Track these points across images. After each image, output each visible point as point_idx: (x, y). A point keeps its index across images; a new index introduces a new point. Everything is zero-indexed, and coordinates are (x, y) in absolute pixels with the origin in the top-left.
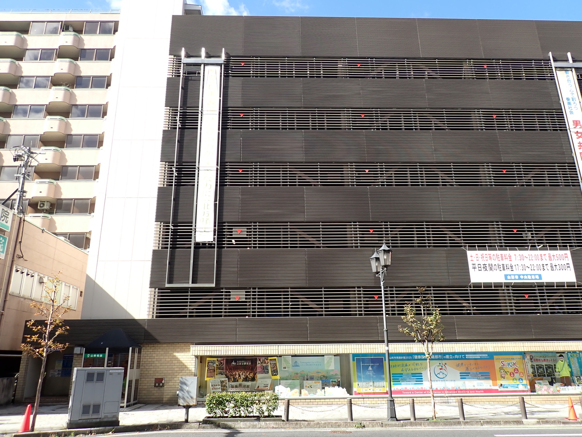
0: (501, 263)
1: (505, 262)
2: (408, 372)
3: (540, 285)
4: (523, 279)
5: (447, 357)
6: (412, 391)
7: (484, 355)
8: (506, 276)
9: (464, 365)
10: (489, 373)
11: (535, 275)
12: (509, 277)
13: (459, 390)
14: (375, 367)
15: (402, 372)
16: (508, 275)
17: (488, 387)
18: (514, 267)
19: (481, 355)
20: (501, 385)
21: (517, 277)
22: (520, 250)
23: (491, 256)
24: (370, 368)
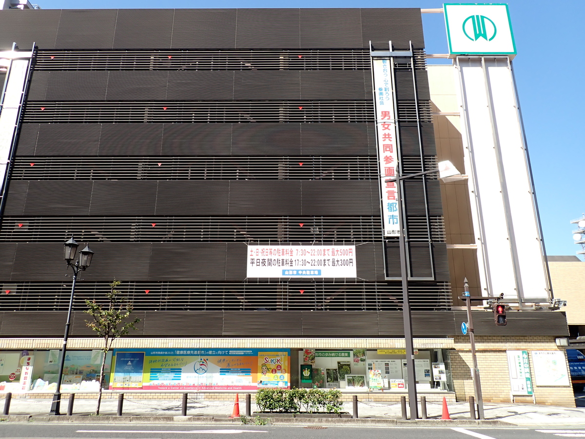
0: (281, 258)
1: (285, 257)
2: (167, 367)
3: (319, 281)
4: (302, 274)
5: (210, 352)
6: (168, 387)
7: (248, 351)
8: (284, 272)
9: (226, 360)
10: (250, 369)
11: (314, 270)
12: (286, 273)
13: (216, 386)
14: (135, 362)
15: (161, 368)
16: (286, 270)
17: (247, 384)
18: (294, 262)
19: (245, 351)
20: (261, 382)
21: (295, 272)
22: (303, 245)
23: (272, 250)
24: (129, 363)
